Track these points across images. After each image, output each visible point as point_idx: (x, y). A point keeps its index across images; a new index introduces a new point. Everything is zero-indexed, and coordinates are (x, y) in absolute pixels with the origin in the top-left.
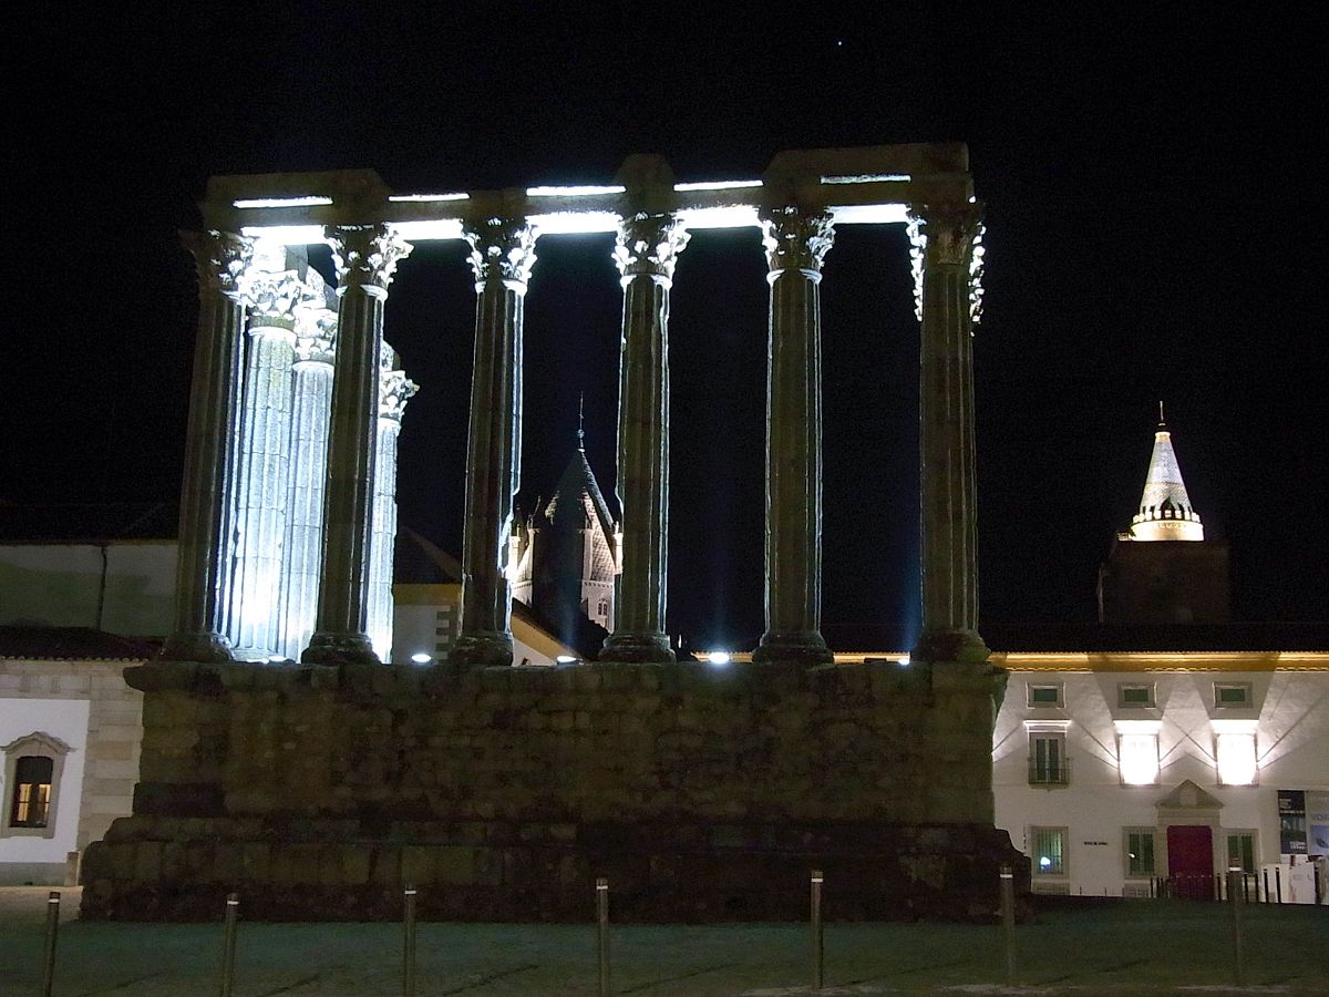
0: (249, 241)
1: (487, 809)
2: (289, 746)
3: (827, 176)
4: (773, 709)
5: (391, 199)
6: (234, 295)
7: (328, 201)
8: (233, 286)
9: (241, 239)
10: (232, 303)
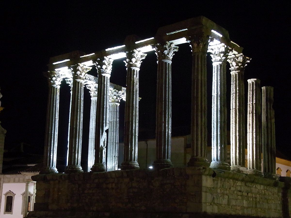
0: (57, 72)
1: (95, 208)
2: (60, 194)
3: (168, 33)
4: (152, 181)
5: (81, 57)
6: (54, 86)
7: (69, 60)
8: (54, 84)
9: (56, 72)
10: (54, 88)
